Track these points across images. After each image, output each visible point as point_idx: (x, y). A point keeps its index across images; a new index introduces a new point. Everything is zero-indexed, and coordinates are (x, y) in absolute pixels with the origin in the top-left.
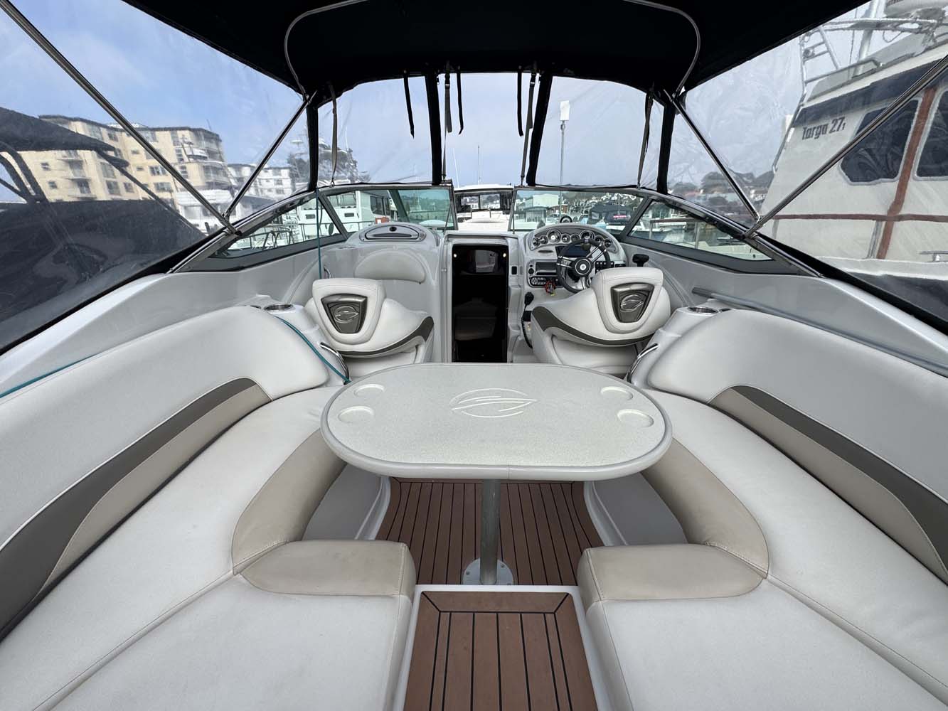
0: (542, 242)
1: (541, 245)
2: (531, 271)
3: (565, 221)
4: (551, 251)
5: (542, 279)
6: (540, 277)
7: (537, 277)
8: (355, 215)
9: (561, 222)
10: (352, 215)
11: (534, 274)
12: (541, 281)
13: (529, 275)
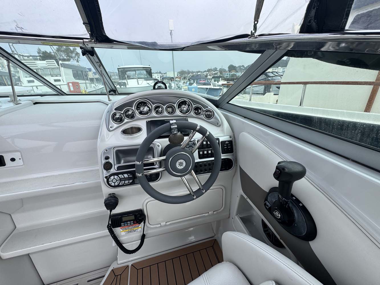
0: (128, 116)
1: (126, 120)
2: (107, 166)
3: (160, 88)
4: (139, 130)
5: (126, 176)
6: (123, 173)
7: (117, 174)
8: (61, 80)
9: (154, 88)
10: (59, 80)
11: (113, 170)
12: (125, 179)
13: (105, 171)
